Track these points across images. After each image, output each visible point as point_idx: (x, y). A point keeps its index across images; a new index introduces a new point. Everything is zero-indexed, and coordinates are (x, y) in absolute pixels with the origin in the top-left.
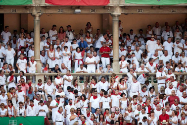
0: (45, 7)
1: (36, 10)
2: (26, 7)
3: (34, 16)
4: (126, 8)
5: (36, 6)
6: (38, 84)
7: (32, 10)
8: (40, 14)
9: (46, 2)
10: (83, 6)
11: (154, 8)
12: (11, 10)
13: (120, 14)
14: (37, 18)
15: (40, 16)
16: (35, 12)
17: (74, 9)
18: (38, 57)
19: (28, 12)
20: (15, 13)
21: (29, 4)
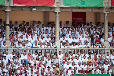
0: (111, 8)
1: (106, 10)
2: (99, 8)
5: (106, 7)
7: (103, 10)
8: (108, 12)
9: (112, 5)
12: (91, 10)
14: (106, 15)
16: (105, 11)
19: (101, 11)
20: (93, 12)
21: (101, 6)
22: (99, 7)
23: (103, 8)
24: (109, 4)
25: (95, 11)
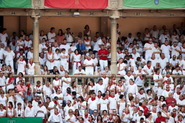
0: (44, 10)
1: (36, 12)
2: (25, 10)
3: (33, 19)
4: (124, 11)
5: (36, 8)
6: (37, 86)
7: (31, 13)
8: (39, 16)
9: (45, 5)
10: (81, 9)
11: (152, 11)
12: (11, 13)
13: (118, 17)
14: (36, 21)
15: (39, 19)
16: (34, 15)
17: (73, 12)
18: (37, 59)
19: (27, 15)
20: (14, 16)
21: (28, 7)
22: (25, 7)
23: (30, 9)
24: (40, 3)
25: (18, 14)
